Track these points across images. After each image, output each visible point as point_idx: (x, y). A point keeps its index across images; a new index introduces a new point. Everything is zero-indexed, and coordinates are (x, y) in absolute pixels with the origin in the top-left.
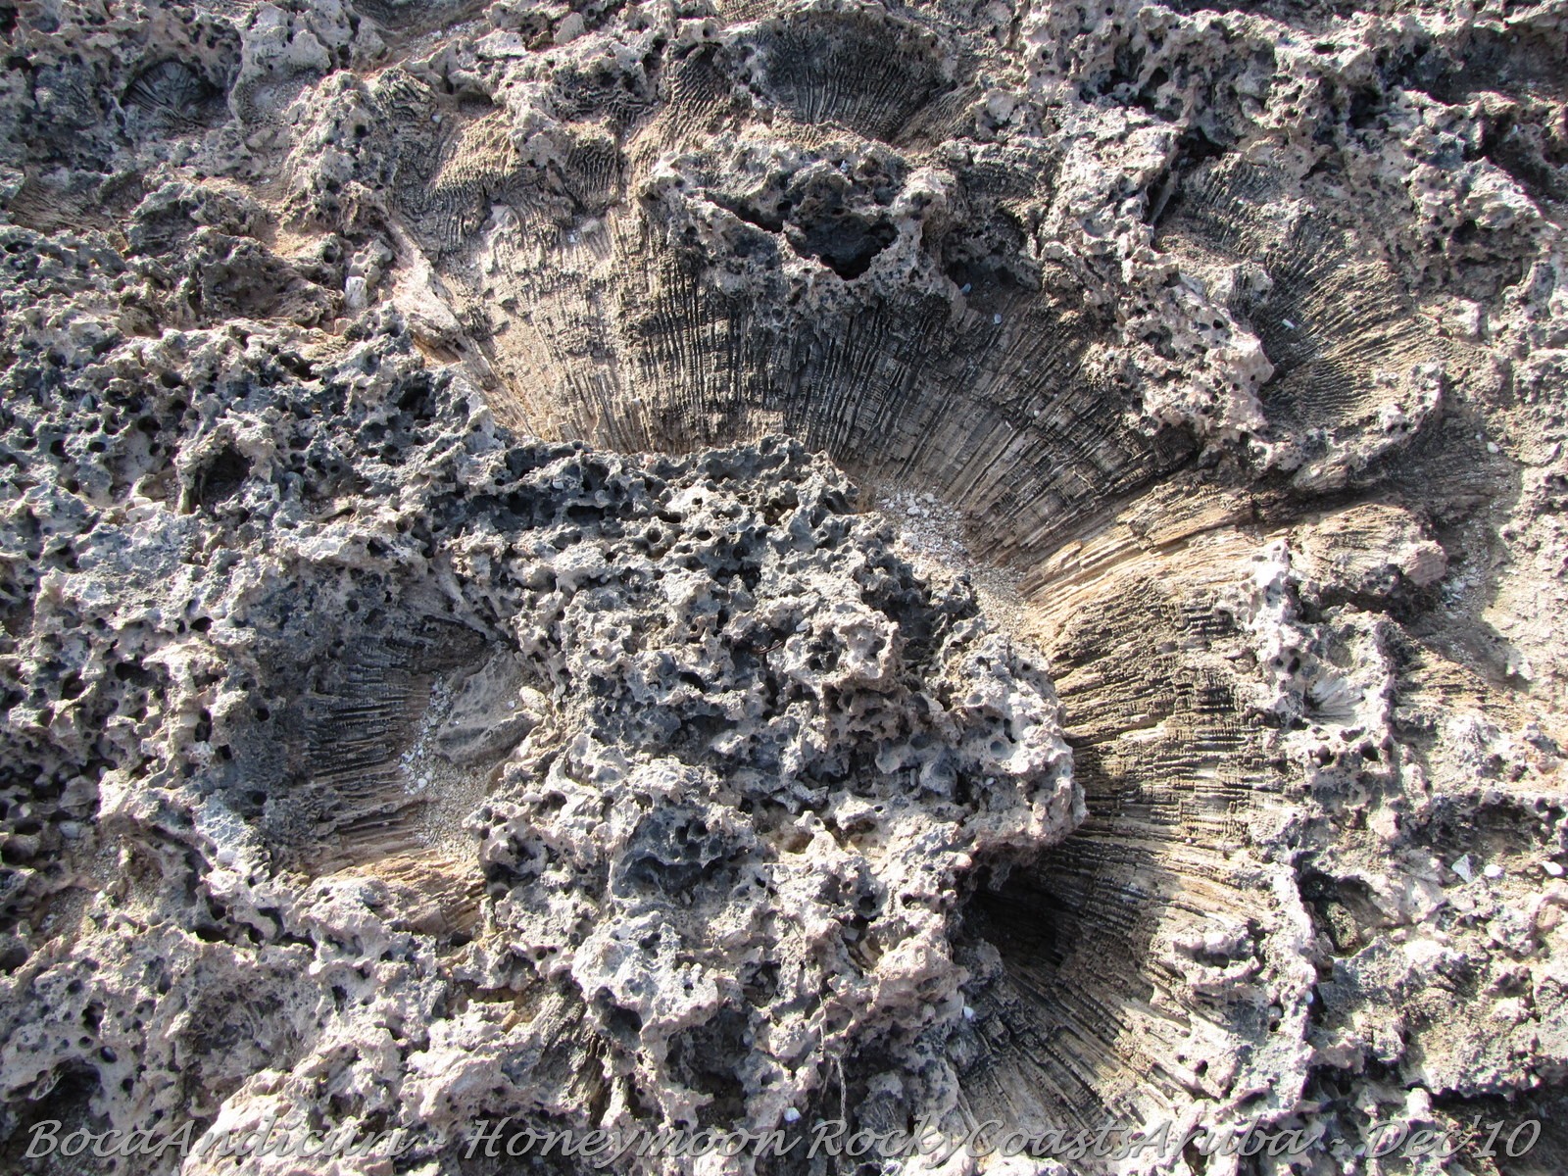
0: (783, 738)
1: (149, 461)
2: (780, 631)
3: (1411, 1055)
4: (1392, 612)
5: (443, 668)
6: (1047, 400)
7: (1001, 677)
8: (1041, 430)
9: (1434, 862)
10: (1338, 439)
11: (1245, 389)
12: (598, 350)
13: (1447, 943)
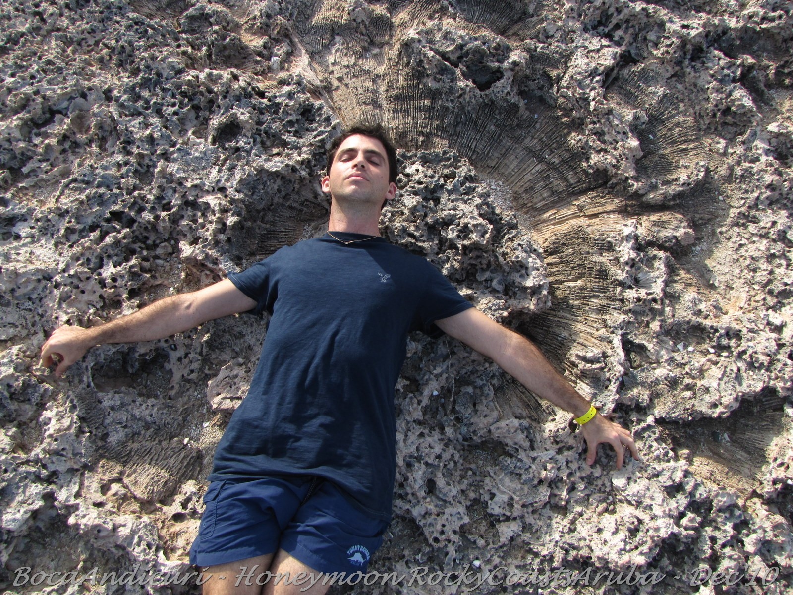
0: (443, 262)
1: (195, 122)
2: (447, 223)
3: (651, 405)
4: (671, 253)
5: (309, 221)
6: (552, 152)
7: (526, 252)
8: (548, 163)
9: (671, 343)
10: (663, 185)
11: (630, 160)
12: (376, 104)
13: (670, 371)
